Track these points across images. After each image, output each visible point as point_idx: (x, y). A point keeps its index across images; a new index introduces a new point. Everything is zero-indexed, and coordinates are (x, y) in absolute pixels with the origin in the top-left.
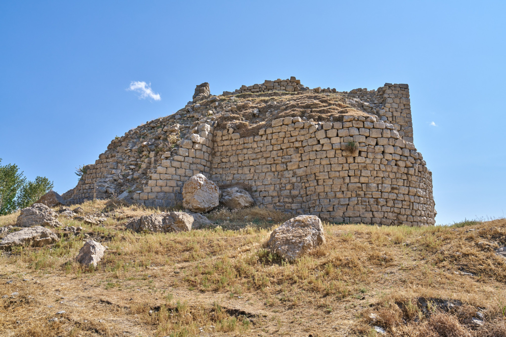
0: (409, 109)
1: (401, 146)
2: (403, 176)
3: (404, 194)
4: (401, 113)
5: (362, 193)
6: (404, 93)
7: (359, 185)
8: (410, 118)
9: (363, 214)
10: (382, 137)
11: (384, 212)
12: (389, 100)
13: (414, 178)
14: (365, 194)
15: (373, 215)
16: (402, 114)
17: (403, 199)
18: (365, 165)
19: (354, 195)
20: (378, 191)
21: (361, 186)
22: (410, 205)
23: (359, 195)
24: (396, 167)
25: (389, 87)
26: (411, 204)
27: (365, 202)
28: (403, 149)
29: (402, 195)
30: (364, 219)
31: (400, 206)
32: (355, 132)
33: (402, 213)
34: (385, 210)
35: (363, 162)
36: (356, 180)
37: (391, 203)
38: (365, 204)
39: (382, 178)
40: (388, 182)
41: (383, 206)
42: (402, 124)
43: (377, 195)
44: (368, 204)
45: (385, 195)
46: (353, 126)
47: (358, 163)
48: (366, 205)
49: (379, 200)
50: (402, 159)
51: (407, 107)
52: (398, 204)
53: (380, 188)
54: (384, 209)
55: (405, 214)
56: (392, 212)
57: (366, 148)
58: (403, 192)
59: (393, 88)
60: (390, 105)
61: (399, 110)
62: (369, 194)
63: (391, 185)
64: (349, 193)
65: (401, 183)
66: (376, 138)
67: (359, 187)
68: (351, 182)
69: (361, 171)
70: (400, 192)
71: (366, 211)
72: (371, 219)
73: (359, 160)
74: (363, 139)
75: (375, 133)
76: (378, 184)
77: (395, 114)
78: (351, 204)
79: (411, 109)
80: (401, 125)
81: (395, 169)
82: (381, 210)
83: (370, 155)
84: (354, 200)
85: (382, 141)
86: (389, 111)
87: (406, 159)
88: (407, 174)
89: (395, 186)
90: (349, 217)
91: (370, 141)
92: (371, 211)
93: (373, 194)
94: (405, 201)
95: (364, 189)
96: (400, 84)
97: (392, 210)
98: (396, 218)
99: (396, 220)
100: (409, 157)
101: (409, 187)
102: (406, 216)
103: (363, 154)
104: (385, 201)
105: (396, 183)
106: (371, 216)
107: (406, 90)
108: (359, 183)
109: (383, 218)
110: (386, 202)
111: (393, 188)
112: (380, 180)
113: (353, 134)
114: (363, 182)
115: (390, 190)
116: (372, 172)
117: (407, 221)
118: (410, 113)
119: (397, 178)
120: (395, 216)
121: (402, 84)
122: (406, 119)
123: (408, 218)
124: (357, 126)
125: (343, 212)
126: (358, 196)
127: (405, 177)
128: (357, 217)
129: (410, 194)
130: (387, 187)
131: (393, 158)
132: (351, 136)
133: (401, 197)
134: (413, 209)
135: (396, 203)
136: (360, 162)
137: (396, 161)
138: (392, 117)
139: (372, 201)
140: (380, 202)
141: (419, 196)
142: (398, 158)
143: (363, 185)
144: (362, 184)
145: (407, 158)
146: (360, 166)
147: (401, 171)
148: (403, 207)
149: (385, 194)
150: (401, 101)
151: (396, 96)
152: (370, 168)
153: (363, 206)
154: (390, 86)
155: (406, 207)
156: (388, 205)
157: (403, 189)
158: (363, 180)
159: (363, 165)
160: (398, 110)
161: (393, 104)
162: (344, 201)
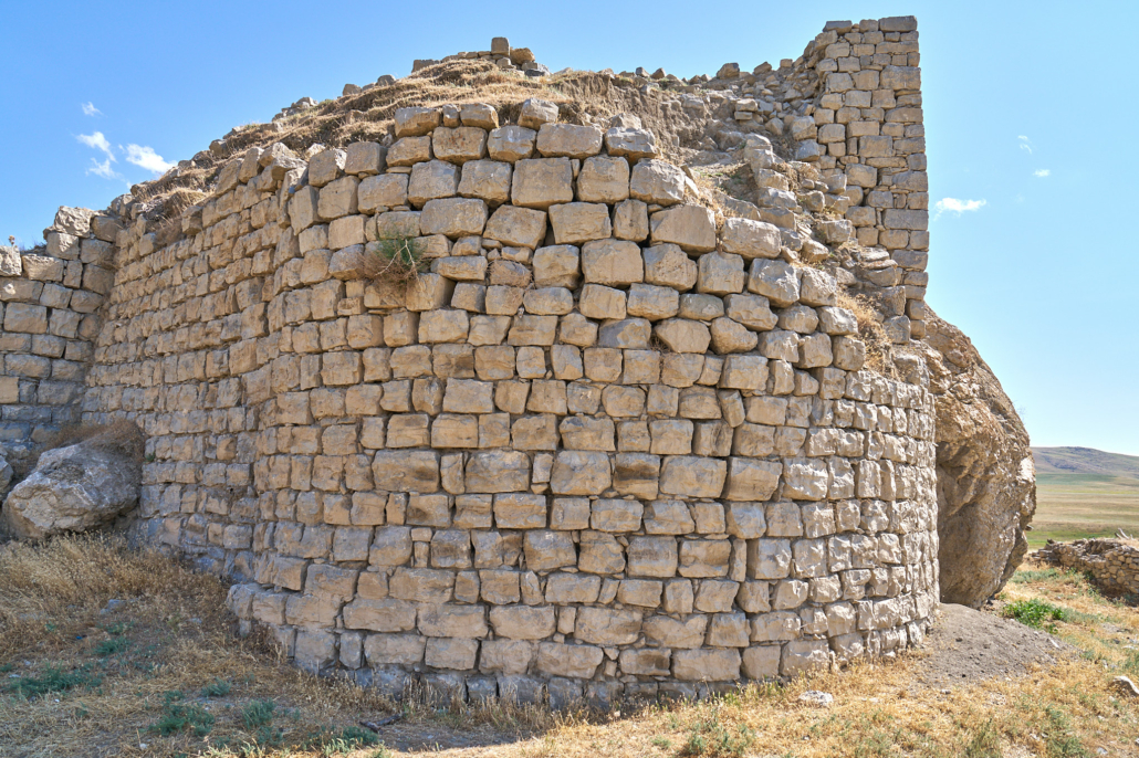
0: (917, 106)
1: (693, 243)
2: (690, 403)
3: (691, 502)
4: (882, 124)
5: (435, 505)
6: (898, 48)
7: (427, 460)
8: (920, 139)
9: (434, 617)
10: (576, 199)
11: (558, 607)
12: (837, 82)
13: (767, 411)
14: (453, 509)
15: (490, 626)
16: (885, 129)
17: (688, 528)
18: (467, 351)
19: (396, 515)
20: (528, 491)
21: (433, 465)
22: (730, 560)
23: (421, 514)
24: (653, 356)
25: (841, 35)
26: (742, 550)
27: (451, 551)
28: (702, 260)
29: (679, 509)
30: (440, 644)
31: (666, 567)
32: (434, 181)
33: (670, 607)
34: (561, 598)
35: (454, 335)
36: (415, 435)
37: (603, 557)
38: (448, 563)
39: (560, 418)
40: (592, 440)
41: (558, 571)
42: (884, 162)
43: (522, 511)
44: (464, 562)
45: (571, 514)
46: (433, 156)
47: (430, 345)
48: (456, 570)
49: (531, 539)
50: (687, 312)
51: (908, 99)
52: (654, 555)
53: (540, 475)
54: (559, 589)
55: (695, 612)
56: (610, 606)
57: (481, 263)
58: (690, 491)
59: (855, 38)
60: (838, 97)
61: (876, 114)
62: (477, 511)
63: (611, 455)
64: (374, 502)
65: (675, 438)
66: (544, 208)
67: (422, 474)
68: (390, 443)
69: (443, 385)
70: (667, 488)
71: (453, 601)
72: (473, 648)
73: (438, 326)
74: (470, 217)
75: (535, 185)
76: (531, 455)
77: (857, 129)
78: (381, 559)
79: (923, 107)
80: (880, 171)
81: (644, 365)
82: (538, 598)
83: (497, 301)
84: (394, 544)
85: (575, 223)
86: (835, 121)
87: (712, 308)
88: (719, 388)
89: (634, 462)
90: (365, 633)
91: (507, 224)
92: (481, 601)
93: (498, 509)
94: (703, 537)
95: (446, 484)
96: (883, 20)
97: (610, 589)
98: (631, 638)
99: (631, 646)
100: (734, 300)
101: (727, 459)
102: (699, 623)
103: (464, 296)
104: (567, 542)
105: (643, 444)
106: (480, 629)
107: (907, 37)
108: (429, 448)
109: (550, 639)
110: (578, 548)
111: (621, 474)
112: (541, 431)
113: (423, 195)
114: (450, 443)
115: (603, 481)
116: (501, 391)
117: (705, 645)
118: (918, 123)
119: (653, 417)
120: (628, 628)
121: (891, 19)
122: (903, 146)
123: (715, 631)
124: (451, 152)
125: (337, 600)
126: (415, 518)
127: (707, 407)
128: (402, 632)
129: (732, 495)
130: (587, 466)
131: (634, 306)
132: (413, 208)
133: (672, 518)
134: (750, 575)
135: (639, 556)
136: (437, 337)
137: (656, 323)
138: (846, 141)
139: (488, 545)
140: (534, 554)
141: (801, 502)
142: (664, 304)
143: (447, 460)
144: (441, 451)
145: (726, 306)
146: (439, 360)
147: (679, 377)
148: (683, 571)
149: (570, 505)
150: (885, 81)
151: (865, 64)
152: (494, 365)
153: (435, 577)
154: (843, 28)
155: (699, 571)
156: (584, 566)
157: (690, 475)
158: (446, 432)
159: (456, 352)
160: (870, 113)
161: (854, 93)
162: (351, 547)
